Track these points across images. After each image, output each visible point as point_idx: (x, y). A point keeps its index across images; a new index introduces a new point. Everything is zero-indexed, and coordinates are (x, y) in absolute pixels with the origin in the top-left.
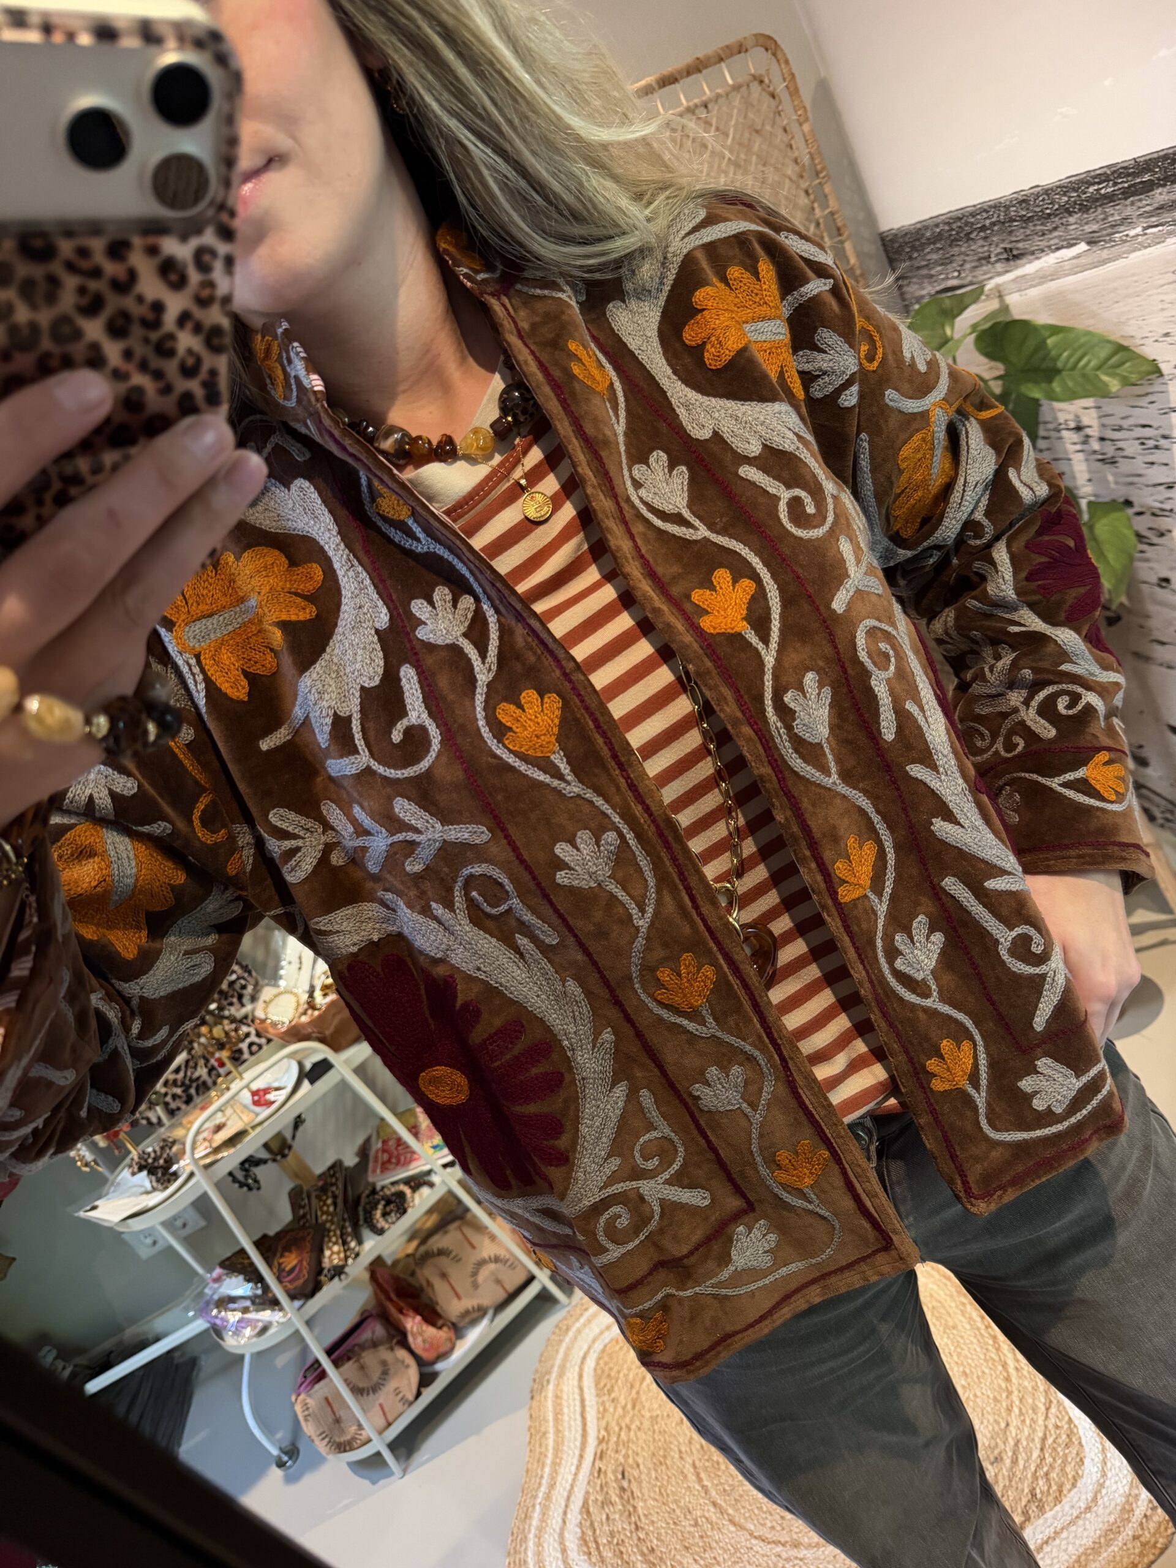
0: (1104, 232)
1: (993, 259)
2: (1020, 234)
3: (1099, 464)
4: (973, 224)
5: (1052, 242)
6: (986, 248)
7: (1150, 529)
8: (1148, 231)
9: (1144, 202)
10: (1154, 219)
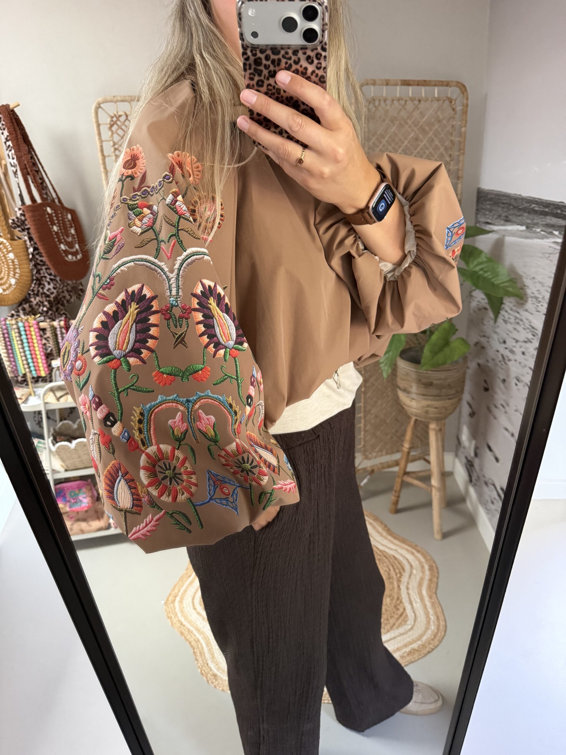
0: (532, 226)
1: (502, 218)
2: (511, 212)
3: (502, 321)
4: (500, 199)
5: (518, 221)
6: (501, 212)
7: (507, 356)
8: (542, 233)
9: (544, 220)
10: (544, 228)
